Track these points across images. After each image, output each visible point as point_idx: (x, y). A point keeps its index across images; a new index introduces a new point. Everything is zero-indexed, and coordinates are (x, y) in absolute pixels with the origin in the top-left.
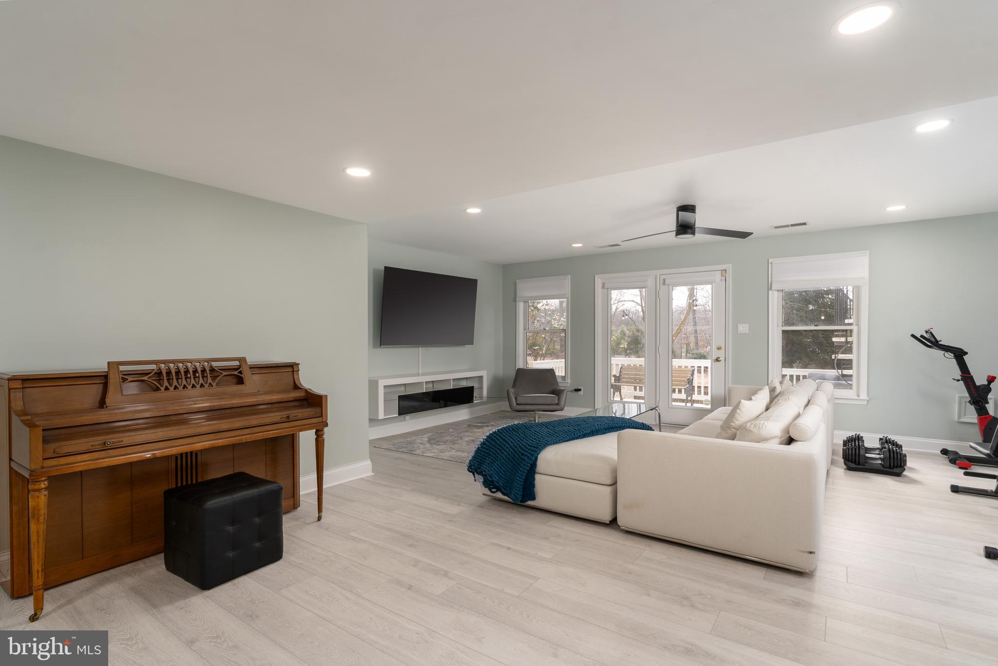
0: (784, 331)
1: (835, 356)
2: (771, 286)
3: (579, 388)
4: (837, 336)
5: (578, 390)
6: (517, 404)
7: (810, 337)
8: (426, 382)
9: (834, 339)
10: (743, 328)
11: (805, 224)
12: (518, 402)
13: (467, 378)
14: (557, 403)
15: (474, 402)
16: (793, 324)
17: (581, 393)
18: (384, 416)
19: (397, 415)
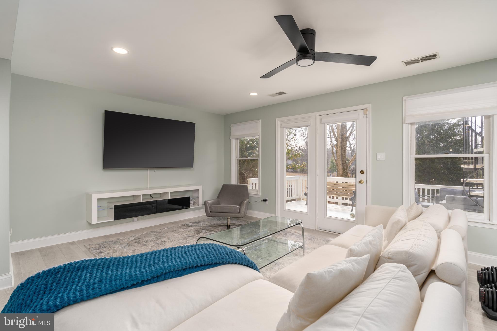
0: (416, 159)
1: (464, 180)
2: (405, 121)
3: (266, 199)
4: (465, 163)
5: (265, 201)
6: (211, 212)
7: (441, 164)
8: (143, 195)
9: (462, 166)
10: (381, 156)
11: (434, 57)
12: (211, 211)
13: (192, 190)
14: (239, 212)
15: (190, 208)
16: (425, 153)
17: (267, 202)
18: (98, 221)
19: (113, 220)
